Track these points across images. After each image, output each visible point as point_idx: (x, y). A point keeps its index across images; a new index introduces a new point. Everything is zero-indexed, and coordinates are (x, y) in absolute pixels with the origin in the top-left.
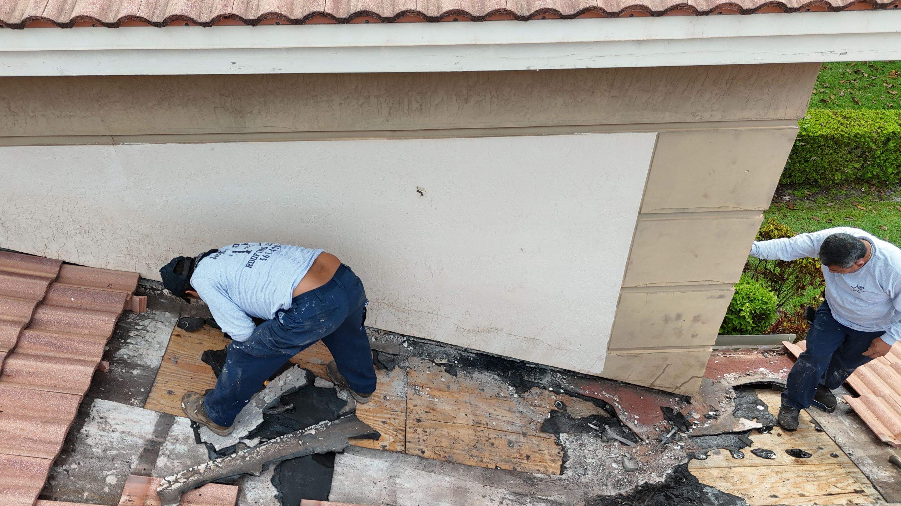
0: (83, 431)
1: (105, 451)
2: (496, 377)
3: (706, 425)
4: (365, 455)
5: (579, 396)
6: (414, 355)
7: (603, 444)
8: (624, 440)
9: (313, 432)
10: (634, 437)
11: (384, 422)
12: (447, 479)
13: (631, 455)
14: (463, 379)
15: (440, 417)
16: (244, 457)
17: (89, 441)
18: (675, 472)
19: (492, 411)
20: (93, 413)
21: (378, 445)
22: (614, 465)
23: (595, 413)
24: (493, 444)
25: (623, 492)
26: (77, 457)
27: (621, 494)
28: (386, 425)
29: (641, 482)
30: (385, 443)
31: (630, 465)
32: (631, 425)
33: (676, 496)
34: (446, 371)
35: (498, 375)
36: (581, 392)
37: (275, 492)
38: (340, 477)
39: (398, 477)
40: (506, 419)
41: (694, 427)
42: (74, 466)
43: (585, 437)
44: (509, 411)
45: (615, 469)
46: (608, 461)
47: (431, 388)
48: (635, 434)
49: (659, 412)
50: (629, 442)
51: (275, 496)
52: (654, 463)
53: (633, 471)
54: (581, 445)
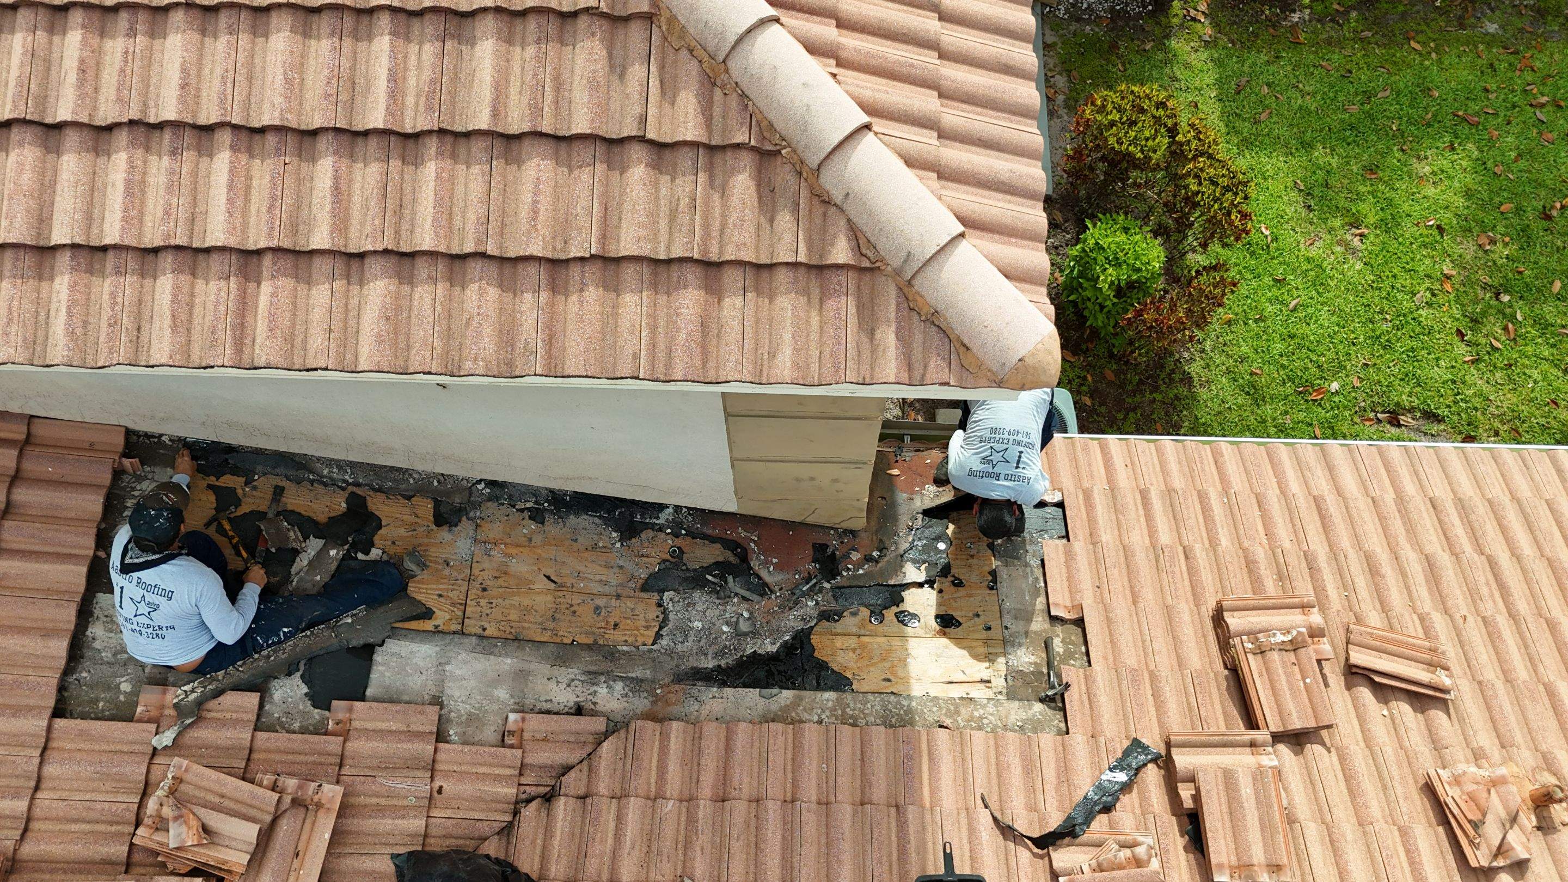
0: (88, 633)
1: (115, 655)
2: (597, 520)
3: (861, 572)
4: (413, 640)
5: (705, 537)
6: (489, 500)
7: (717, 601)
8: (747, 594)
9: (349, 621)
10: (763, 589)
11: (440, 596)
12: (509, 661)
13: (751, 613)
14: (553, 528)
15: (512, 582)
16: (268, 657)
17: (97, 645)
18: (793, 638)
19: (582, 568)
20: (97, 612)
21: (429, 625)
22: (725, 628)
23: (721, 559)
24: (574, 612)
25: (723, 663)
26: (87, 664)
27: (719, 666)
28: (442, 599)
29: (749, 651)
30: (437, 623)
31: (744, 627)
32: (764, 574)
33: (780, 673)
34: (530, 518)
35: (600, 517)
36: (710, 532)
37: (305, 689)
38: (380, 668)
39: (448, 663)
40: (598, 578)
41: (845, 574)
42: (84, 674)
43: (697, 594)
44: (606, 567)
45: (724, 633)
46: (718, 623)
47: (506, 544)
48: (766, 584)
49: (809, 552)
50: (755, 597)
51: (306, 694)
52: (774, 624)
53: (746, 634)
54: (689, 605)
